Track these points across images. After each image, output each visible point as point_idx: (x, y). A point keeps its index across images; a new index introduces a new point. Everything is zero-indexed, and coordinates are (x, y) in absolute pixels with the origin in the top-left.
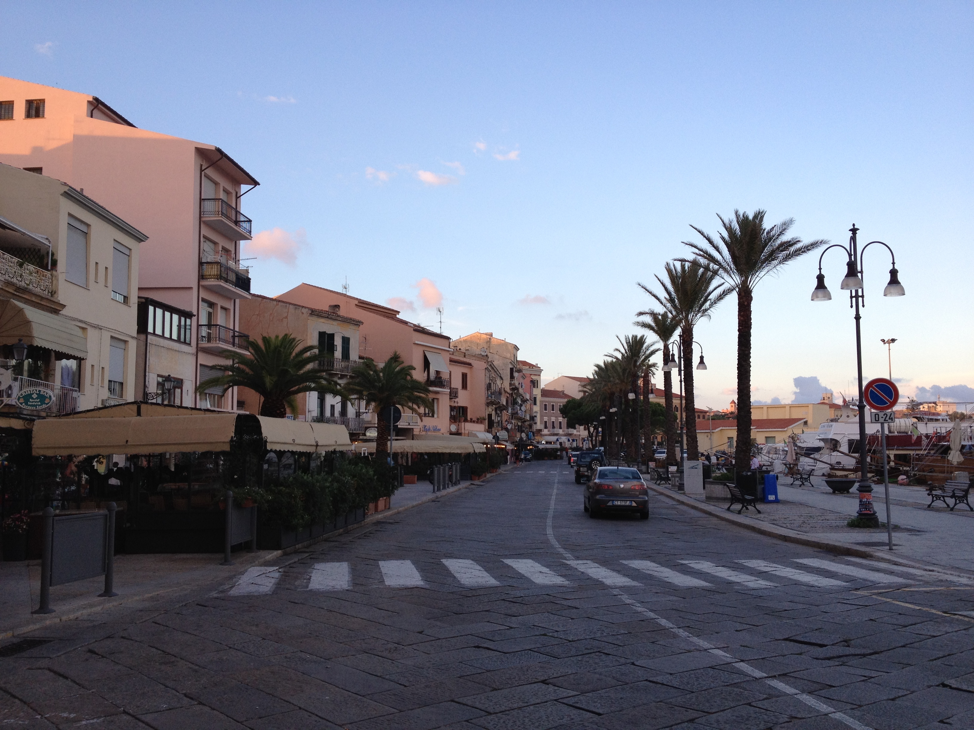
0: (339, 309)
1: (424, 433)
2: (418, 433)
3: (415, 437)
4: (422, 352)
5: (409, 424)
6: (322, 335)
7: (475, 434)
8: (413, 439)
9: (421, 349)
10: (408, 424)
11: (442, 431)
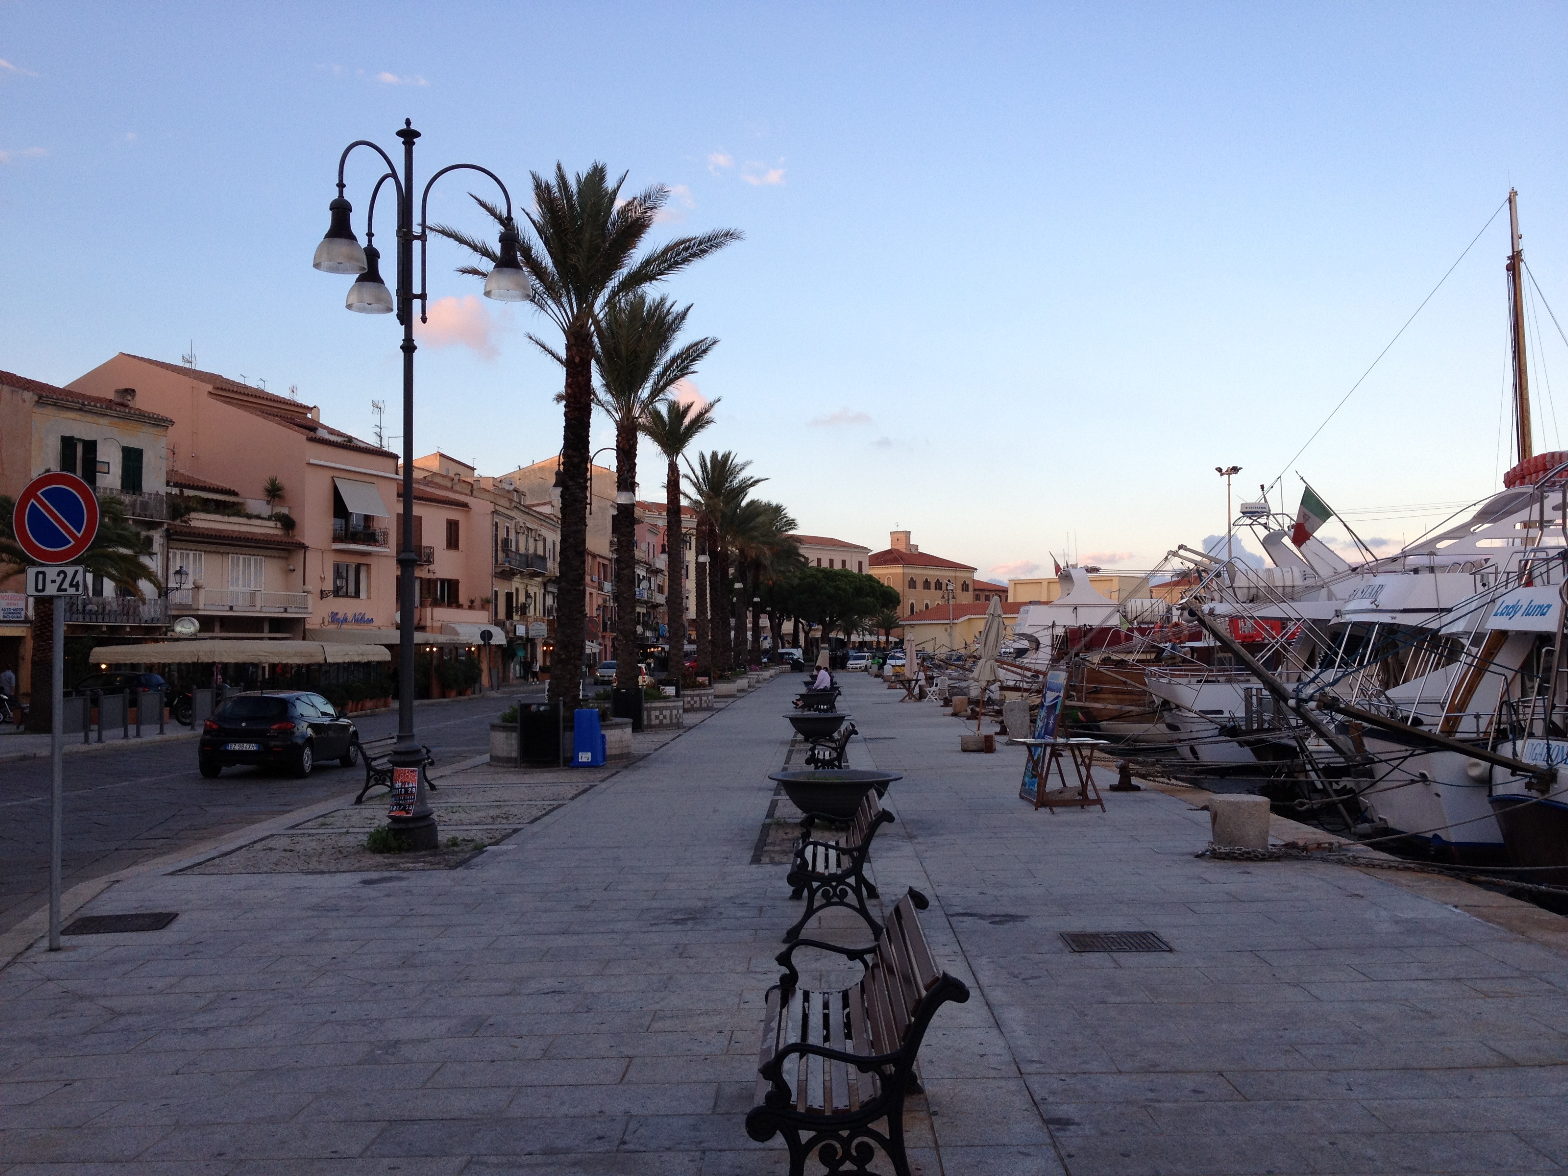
0: (133, 397)
1: (333, 627)
2: (317, 627)
3: (308, 635)
4: (330, 480)
5: (286, 611)
6: (68, 443)
7: (454, 629)
8: (304, 639)
9: (326, 476)
10: (282, 610)
11: (376, 623)
